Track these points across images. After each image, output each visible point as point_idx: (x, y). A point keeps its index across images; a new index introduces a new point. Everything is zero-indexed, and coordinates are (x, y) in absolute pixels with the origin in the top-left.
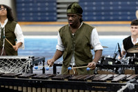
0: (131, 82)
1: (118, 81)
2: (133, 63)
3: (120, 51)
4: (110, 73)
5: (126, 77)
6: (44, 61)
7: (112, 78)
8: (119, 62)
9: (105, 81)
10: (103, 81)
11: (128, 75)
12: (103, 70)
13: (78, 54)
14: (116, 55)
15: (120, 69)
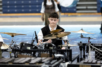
0: (46, 64)
1: (35, 63)
2: (48, 48)
3: (36, 38)
4: (28, 57)
5: (41, 60)
7: (30, 60)
9: (24, 63)
10: (22, 63)
12: (23, 54)
14: (34, 41)
15: (37, 53)
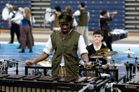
0: (91, 84)
1: (80, 83)
5: (87, 79)
6: (17, 64)
7: (75, 79)
8: (82, 66)
11: (89, 78)
13: (68, 56)
15: (83, 72)
